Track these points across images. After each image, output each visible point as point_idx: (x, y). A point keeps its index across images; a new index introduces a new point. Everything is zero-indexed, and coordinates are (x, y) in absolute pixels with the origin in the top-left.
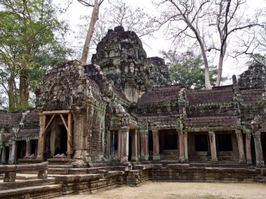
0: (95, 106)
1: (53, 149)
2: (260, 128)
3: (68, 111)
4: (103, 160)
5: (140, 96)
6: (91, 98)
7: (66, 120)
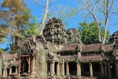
0: (40, 53)
1: (23, 70)
2: (110, 61)
3: (29, 56)
4: (44, 75)
5: (62, 47)
6: (38, 50)
7: (28, 59)
